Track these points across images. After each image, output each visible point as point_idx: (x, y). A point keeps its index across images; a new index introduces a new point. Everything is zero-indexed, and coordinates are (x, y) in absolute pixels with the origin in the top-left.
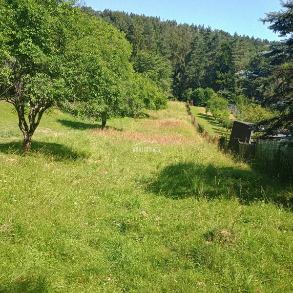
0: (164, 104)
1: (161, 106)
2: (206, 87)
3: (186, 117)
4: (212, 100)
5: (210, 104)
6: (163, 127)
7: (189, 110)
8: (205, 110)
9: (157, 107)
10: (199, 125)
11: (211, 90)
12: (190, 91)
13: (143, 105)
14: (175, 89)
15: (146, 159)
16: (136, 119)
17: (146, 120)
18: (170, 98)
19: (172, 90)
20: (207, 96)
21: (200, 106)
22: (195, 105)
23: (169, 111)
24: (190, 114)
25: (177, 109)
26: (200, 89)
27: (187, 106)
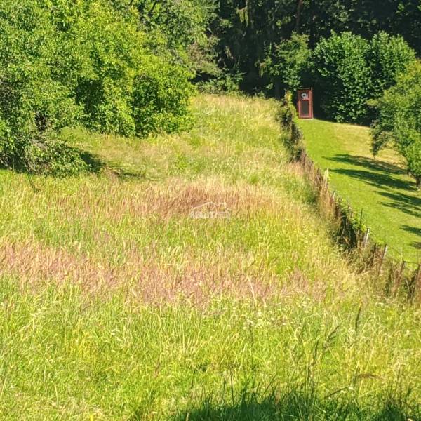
0: (174, 106)
1: (158, 117)
2: (375, 30)
3: (277, 171)
4: (402, 92)
5: (391, 112)
6: (168, 219)
7: (292, 138)
8: (369, 139)
9: (138, 119)
10: (340, 212)
11: (400, 45)
12: (297, 46)
13: (74, 108)
14: (226, 37)
15: (81, 374)
16: (38, 180)
17: (87, 182)
18: (202, 77)
19: (214, 40)
20: (381, 72)
21: (348, 120)
22: (321, 114)
23: (195, 143)
24: (298, 156)
25: (235, 129)
26: (348, 40)
27: (286, 120)
